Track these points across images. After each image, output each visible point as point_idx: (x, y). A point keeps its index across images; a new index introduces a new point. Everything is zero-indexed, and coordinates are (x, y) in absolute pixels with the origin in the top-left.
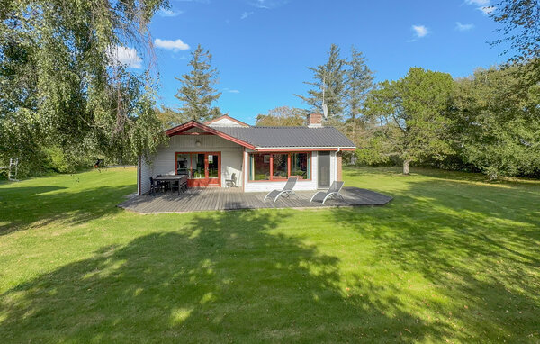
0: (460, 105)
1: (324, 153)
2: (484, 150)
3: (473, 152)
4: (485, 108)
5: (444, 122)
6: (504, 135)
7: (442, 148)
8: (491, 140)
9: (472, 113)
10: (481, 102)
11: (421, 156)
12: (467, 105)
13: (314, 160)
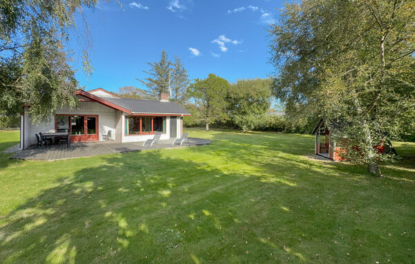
0: (232, 96)
1: (174, 117)
2: (242, 118)
3: (238, 119)
4: (243, 98)
5: (226, 104)
6: (250, 111)
7: (225, 117)
8: (244, 113)
9: (237, 100)
10: (241, 95)
11: (216, 121)
12: (236, 96)
13: (168, 121)
